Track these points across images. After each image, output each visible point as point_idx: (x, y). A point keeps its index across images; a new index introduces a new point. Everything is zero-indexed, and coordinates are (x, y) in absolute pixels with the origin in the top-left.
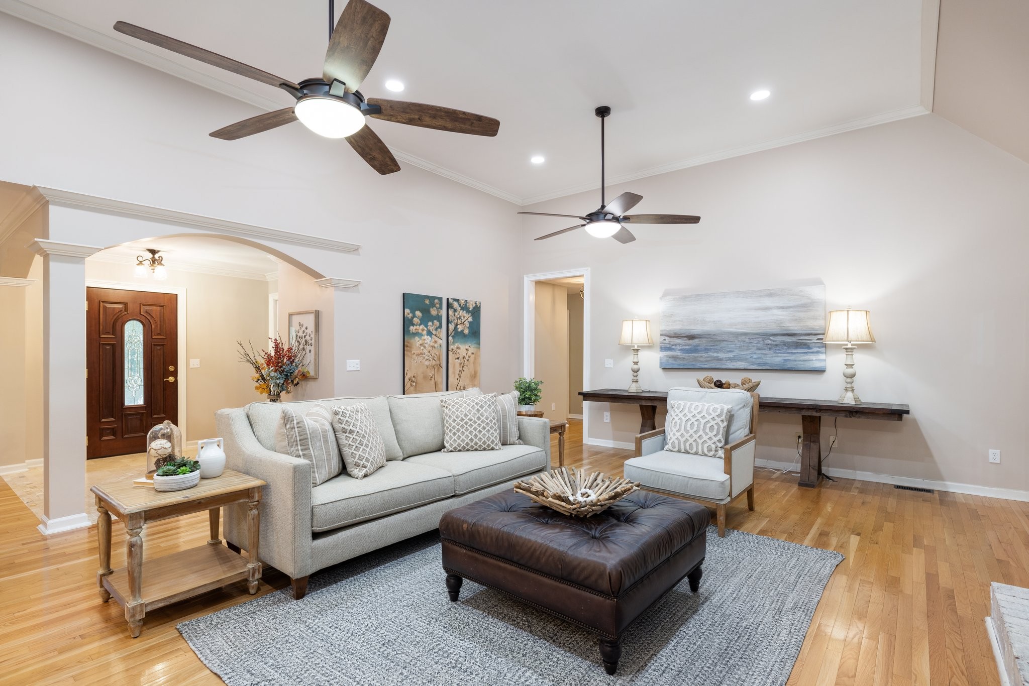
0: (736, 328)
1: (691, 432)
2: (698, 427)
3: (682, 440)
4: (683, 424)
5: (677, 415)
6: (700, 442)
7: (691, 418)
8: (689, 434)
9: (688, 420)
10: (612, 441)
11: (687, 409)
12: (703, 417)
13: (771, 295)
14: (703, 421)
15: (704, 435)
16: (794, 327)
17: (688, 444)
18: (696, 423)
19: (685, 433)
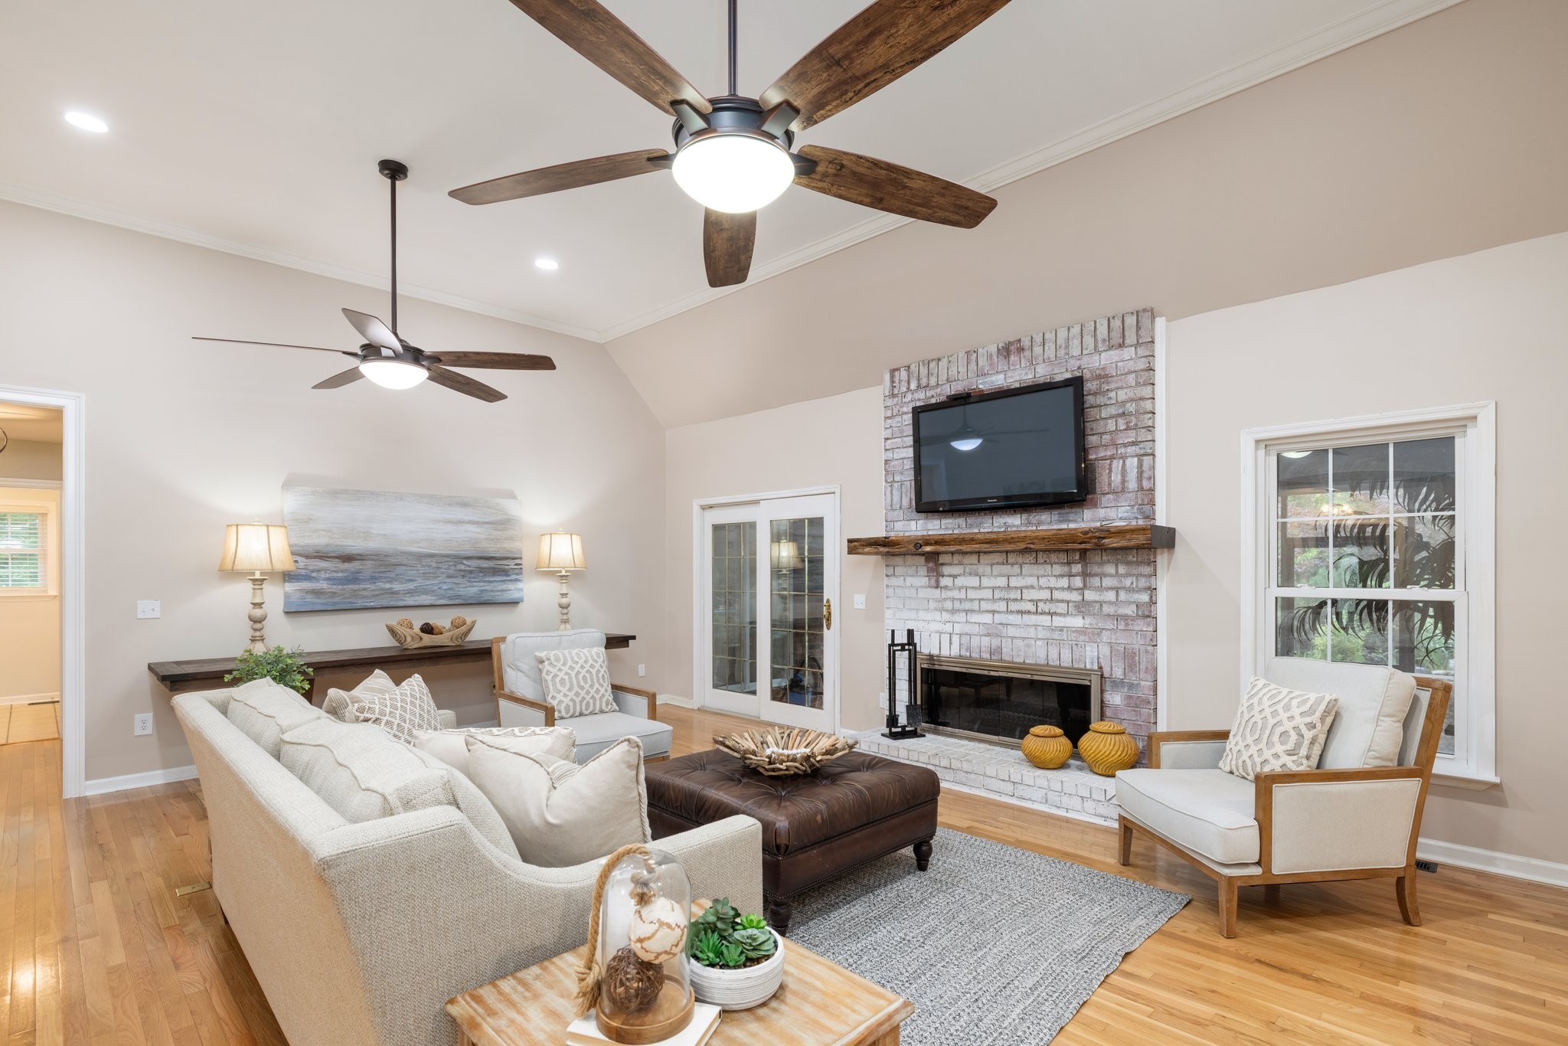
0: (419, 547)
1: (587, 687)
2: (592, 680)
3: (578, 700)
4: (574, 679)
5: (560, 670)
6: (597, 697)
7: (580, 670)
8: (585, 691)
9: (578, 673)
10: (159, 772)
11: (569, 660)
12: (592, 666)
13: (464, 504)
14: (594, 671)
15: (600, 688)
16: (492, 549)
17: (584, 704)
18: (588, 675)
19: (580, 691)
